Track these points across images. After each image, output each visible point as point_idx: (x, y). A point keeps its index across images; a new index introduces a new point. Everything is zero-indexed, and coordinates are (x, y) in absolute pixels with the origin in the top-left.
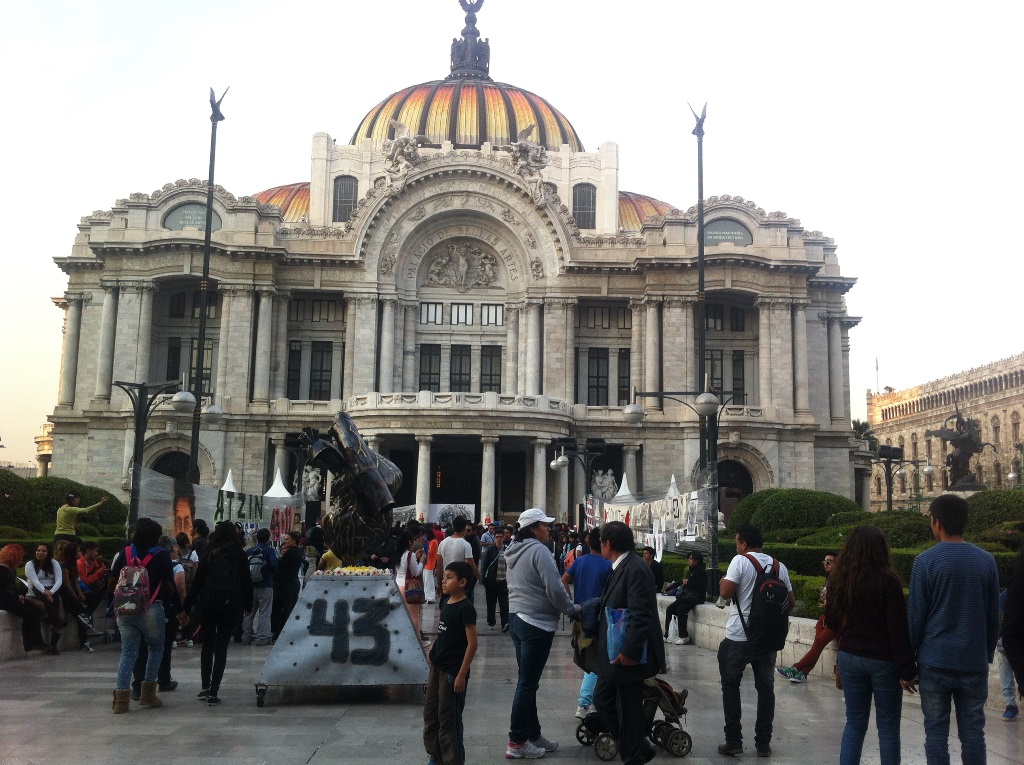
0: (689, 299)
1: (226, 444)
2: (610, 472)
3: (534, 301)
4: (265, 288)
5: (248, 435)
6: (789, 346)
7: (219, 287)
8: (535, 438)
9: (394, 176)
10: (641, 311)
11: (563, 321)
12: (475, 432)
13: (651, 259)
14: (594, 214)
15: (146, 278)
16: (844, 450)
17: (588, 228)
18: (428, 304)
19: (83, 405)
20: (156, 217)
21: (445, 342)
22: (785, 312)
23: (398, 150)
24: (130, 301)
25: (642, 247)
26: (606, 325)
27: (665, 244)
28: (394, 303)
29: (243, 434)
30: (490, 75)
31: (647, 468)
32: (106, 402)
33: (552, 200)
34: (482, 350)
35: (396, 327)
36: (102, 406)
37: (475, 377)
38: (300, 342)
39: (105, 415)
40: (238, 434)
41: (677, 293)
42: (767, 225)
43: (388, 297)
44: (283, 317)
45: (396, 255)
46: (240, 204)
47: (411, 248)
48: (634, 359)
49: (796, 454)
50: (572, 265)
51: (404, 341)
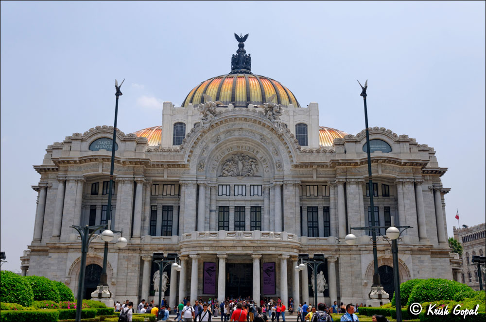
0: (360, 180)
1: (119, 259)
2: (321, 272)
3: (278, 183)
4: (139, 179)
5: (130, 254)
6: (414, 204)
7: (116, 179)
8: (281, 255)
9: (205, 121)
10: (334, 187)
11: (294, 193)
12: (249, 252)
13: (338, 160)
14: (307, 138)
15: (80, 175)
16: (446, 259)
17: (304, 145)
18: (222, 185)
19: (46, 240)
20: (86, 145)
21: (232, 205)
22: (411, 186)
23: (207, 109)
24: (71, 187)
25: (334, 154)
26: (316, 194)
27: (345, 152)
28: (205, 186)
29: (127, 255)
30: (251, 71)
31: (341, 270)
32: (58, 238)
33: (285, 131)
34: (251, 209)
35: (206, 197)
36: (56, 240)
37: (248, 223)
38: (156, 206)
39: (58, 245)
40: (124, 254)
41: (353, 177)
42: (399, 142)
43: (202, 182)
44: (148, 193)
45: (206, 161)
46: (127, 137)
47: (213, 157)
48: (332, 212)
49: (422, 262)
50: (297, 164)
51: (210, 205)
